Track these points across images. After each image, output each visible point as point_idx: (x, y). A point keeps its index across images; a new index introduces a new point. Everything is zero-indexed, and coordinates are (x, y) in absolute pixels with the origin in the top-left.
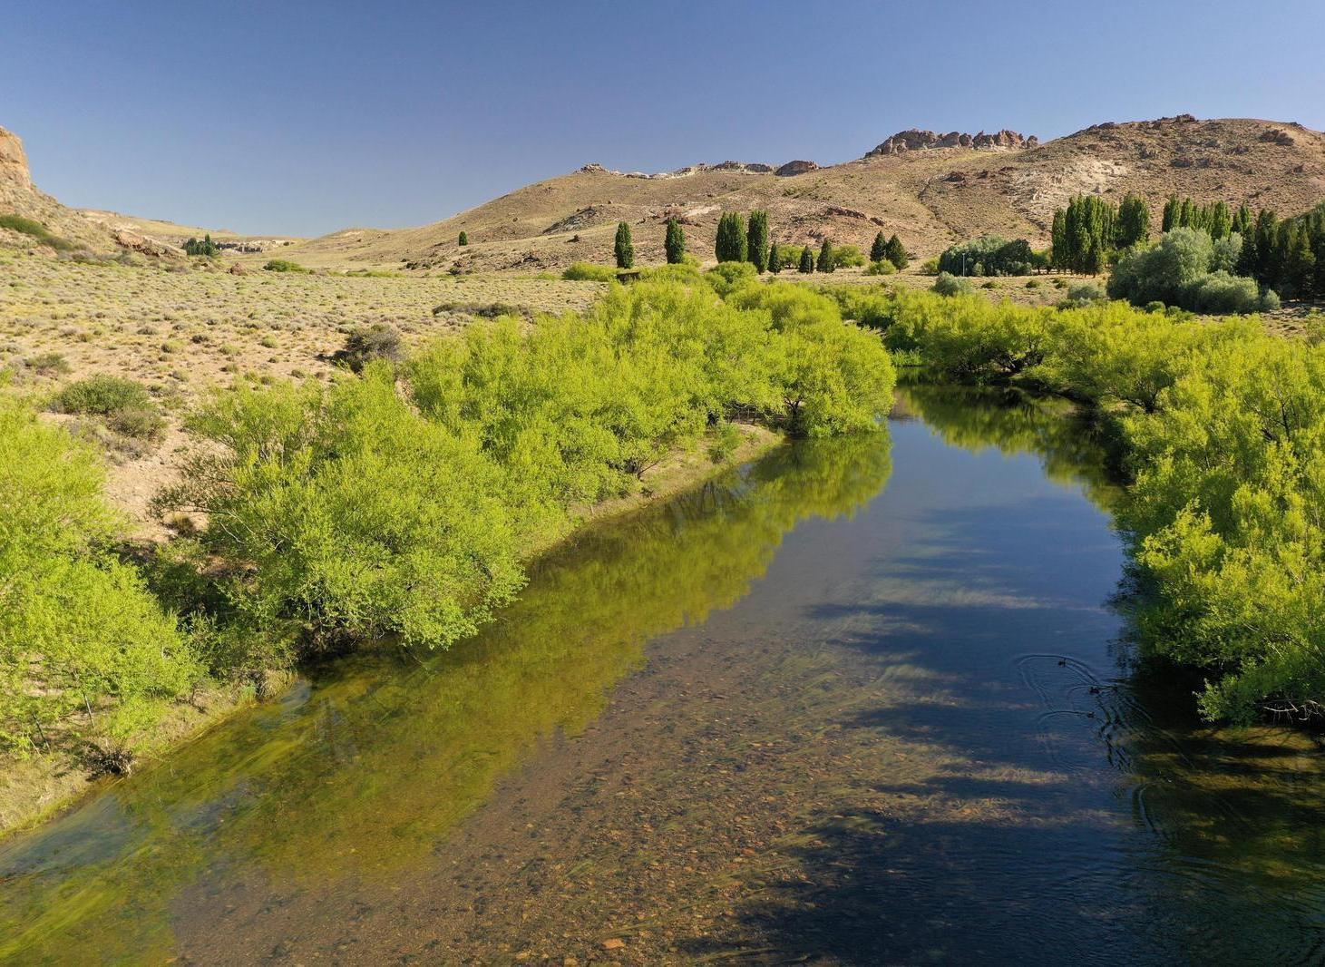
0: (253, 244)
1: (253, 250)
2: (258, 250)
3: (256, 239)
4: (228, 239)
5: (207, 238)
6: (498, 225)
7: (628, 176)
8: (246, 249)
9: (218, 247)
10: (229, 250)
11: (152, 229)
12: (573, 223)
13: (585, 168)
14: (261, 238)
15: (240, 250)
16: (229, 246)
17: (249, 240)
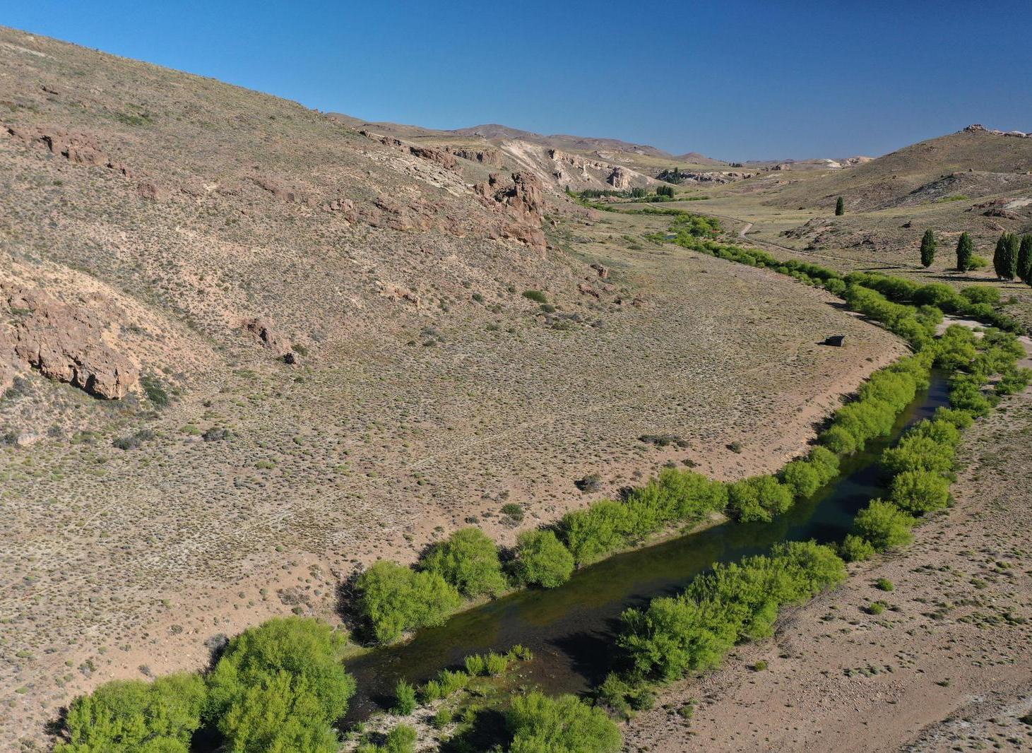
0: (707, 175)
1: (706, 180)
2: (710, 179)
3: (708, 171)
4: (690, 170)
5: (676, 170)
6: (880, 181)
7: (1005, 135)
8: (701, 178)
9: (682, 176)
10: (690, 179)
11: (641, 162)
12: (935, 188)
13: (968, 129)
14: (712, 170)
15: (697, 179)
16: (690, 176)
17: (704, 171)
